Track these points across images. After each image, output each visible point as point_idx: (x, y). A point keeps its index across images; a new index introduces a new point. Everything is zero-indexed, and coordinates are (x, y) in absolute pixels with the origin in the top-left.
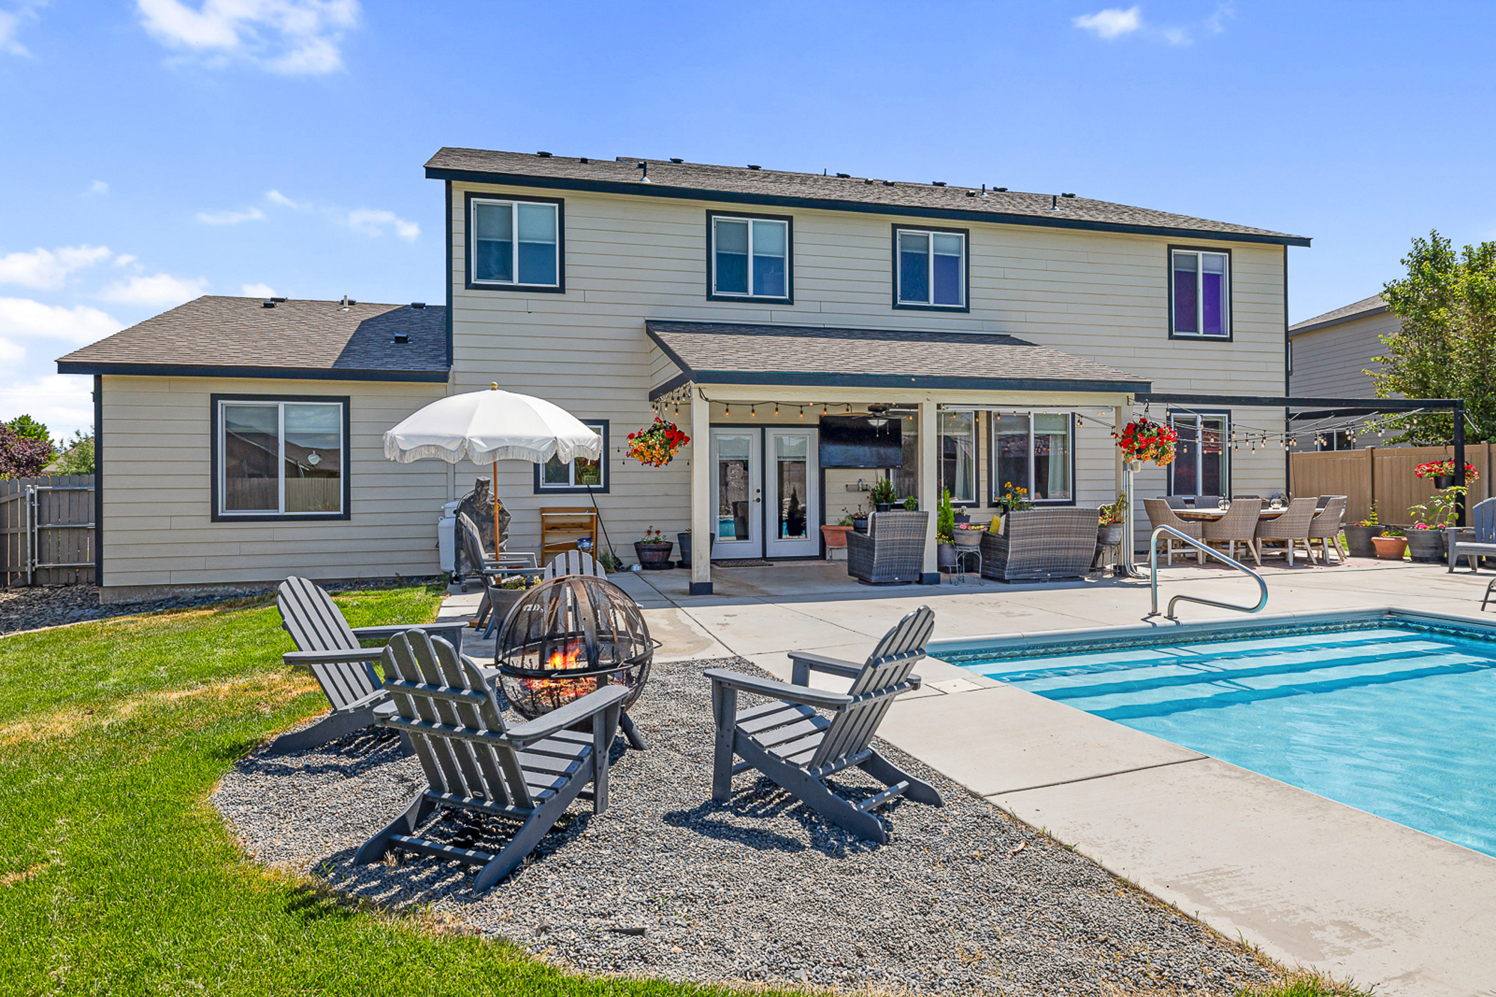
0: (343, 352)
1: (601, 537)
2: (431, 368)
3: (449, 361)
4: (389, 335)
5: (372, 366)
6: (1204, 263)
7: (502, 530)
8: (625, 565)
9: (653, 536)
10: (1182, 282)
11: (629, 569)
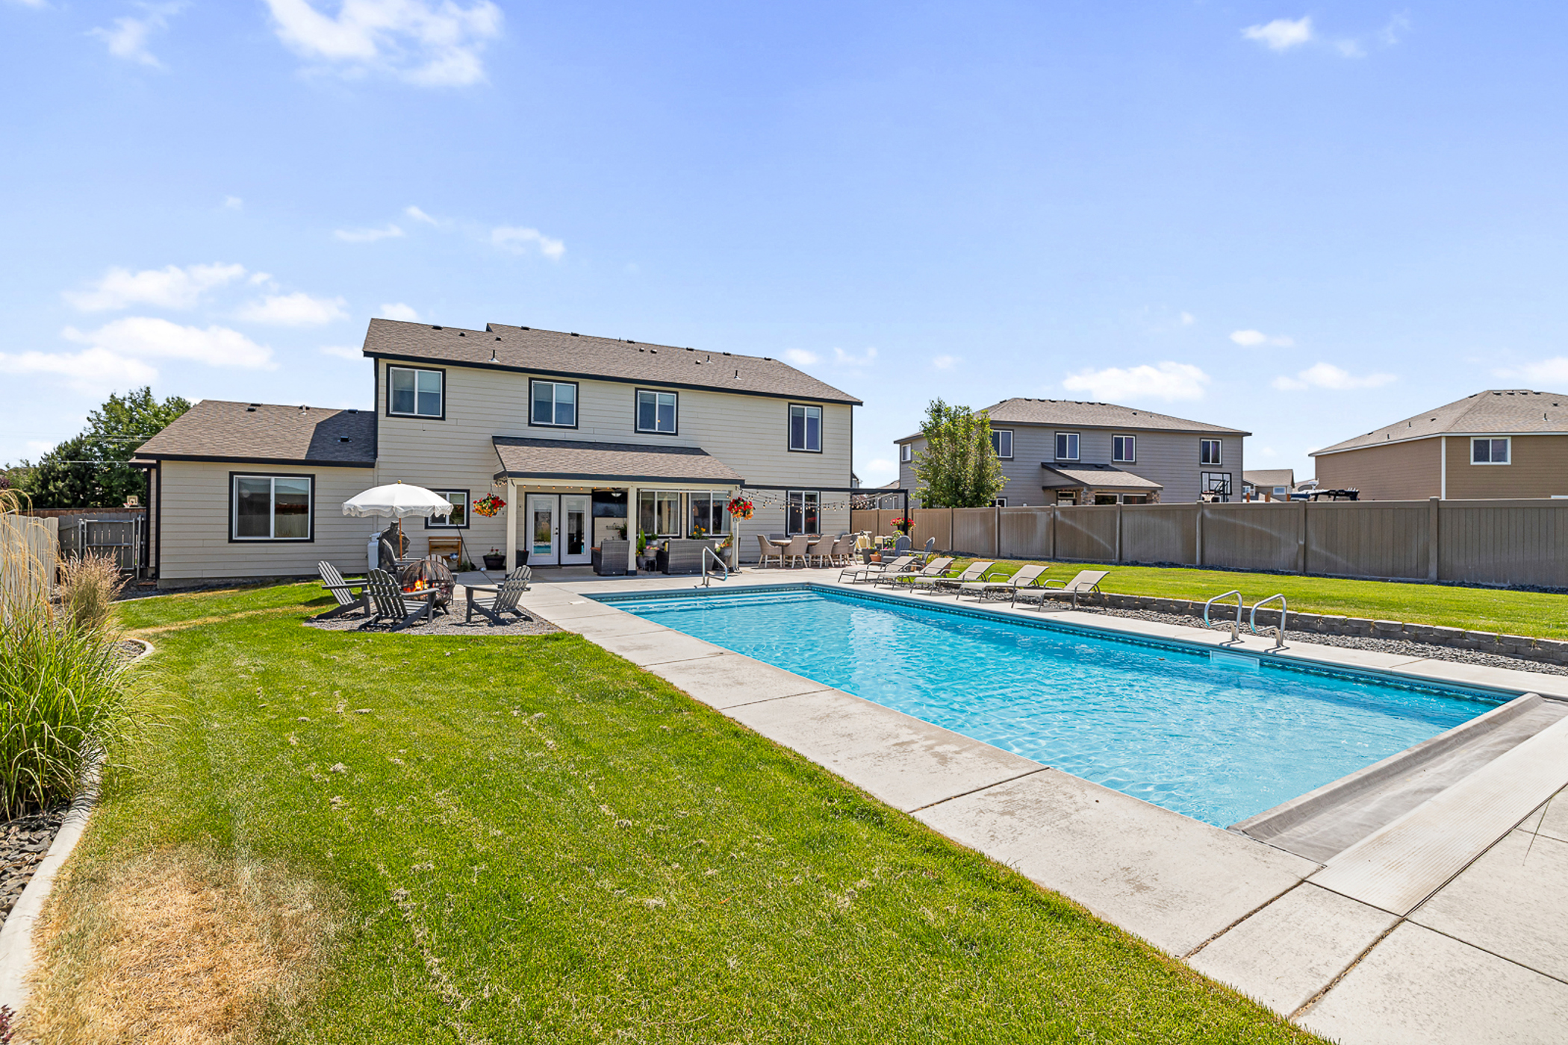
0: (309, 448)
1: (464, 553)
2: (365, 459)
3: (376, 456)
4: (336, 435)
5: (329, 459)
6: (809, 412)
7: (404, 548)
8: (478, 567)
9: (494, 553)
10: (796, 423)
11: (479, 570)
